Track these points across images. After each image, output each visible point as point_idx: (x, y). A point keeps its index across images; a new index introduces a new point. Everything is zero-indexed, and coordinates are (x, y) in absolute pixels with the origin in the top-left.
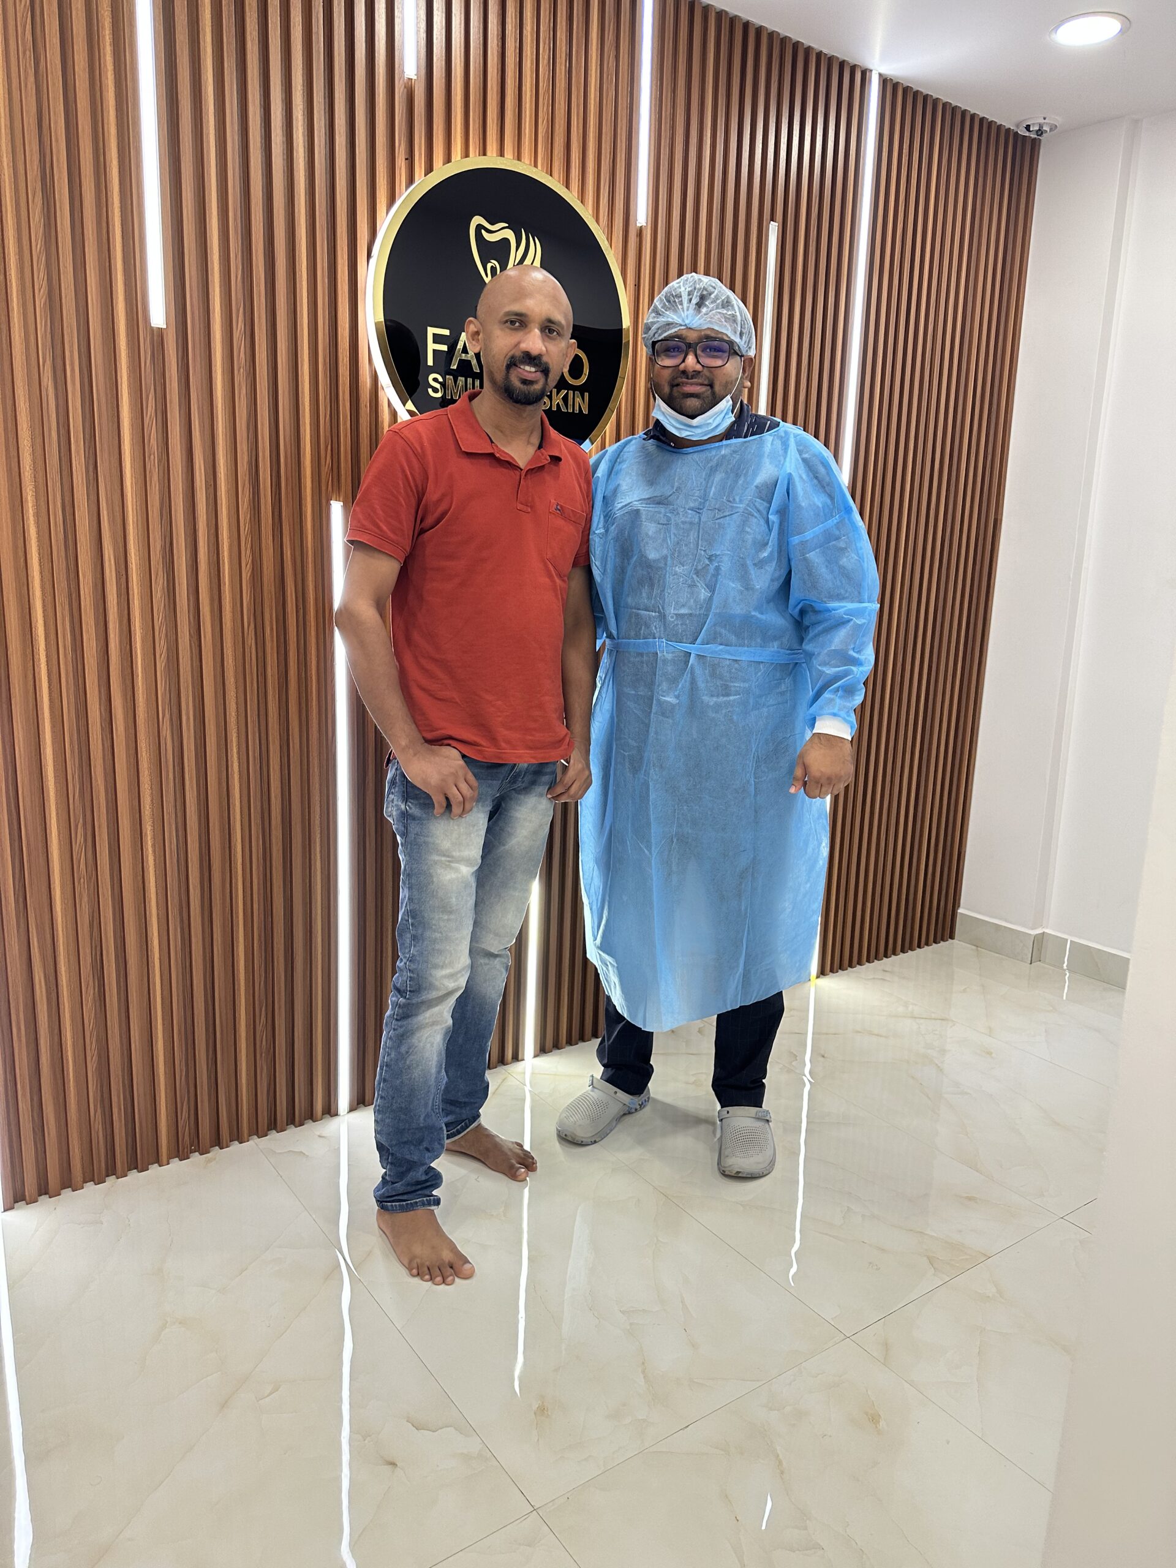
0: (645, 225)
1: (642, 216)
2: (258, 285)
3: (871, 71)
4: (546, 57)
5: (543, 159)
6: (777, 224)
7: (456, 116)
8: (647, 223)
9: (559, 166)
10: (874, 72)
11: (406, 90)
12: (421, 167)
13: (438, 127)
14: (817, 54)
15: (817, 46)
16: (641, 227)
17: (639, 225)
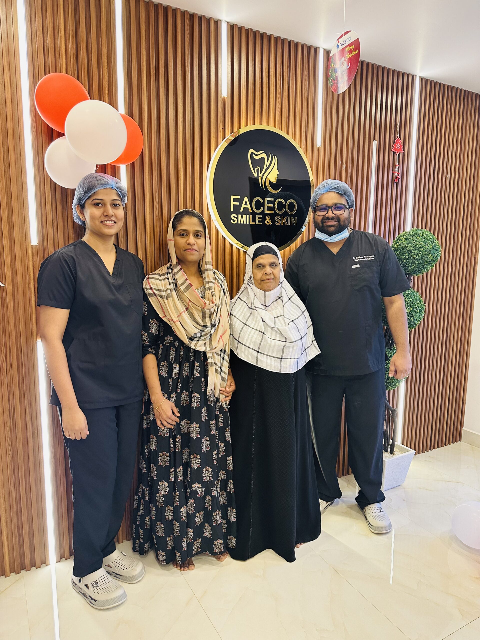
0: (320, 146)
1: (319, 142)
2: (164, 183)
3: (416, 75)
4: (279, 83)
5: (278, 123)
6: (376, 141)
7: (243, 110)
8: (321, 146)
9: (285, 125)
10: (417, 76)
11: (222, 101)
12: (228, 131)
13: (235, 115)
14: (392, 71)
15: (392, 68)
16: (319, 147)
17: (318, 146)
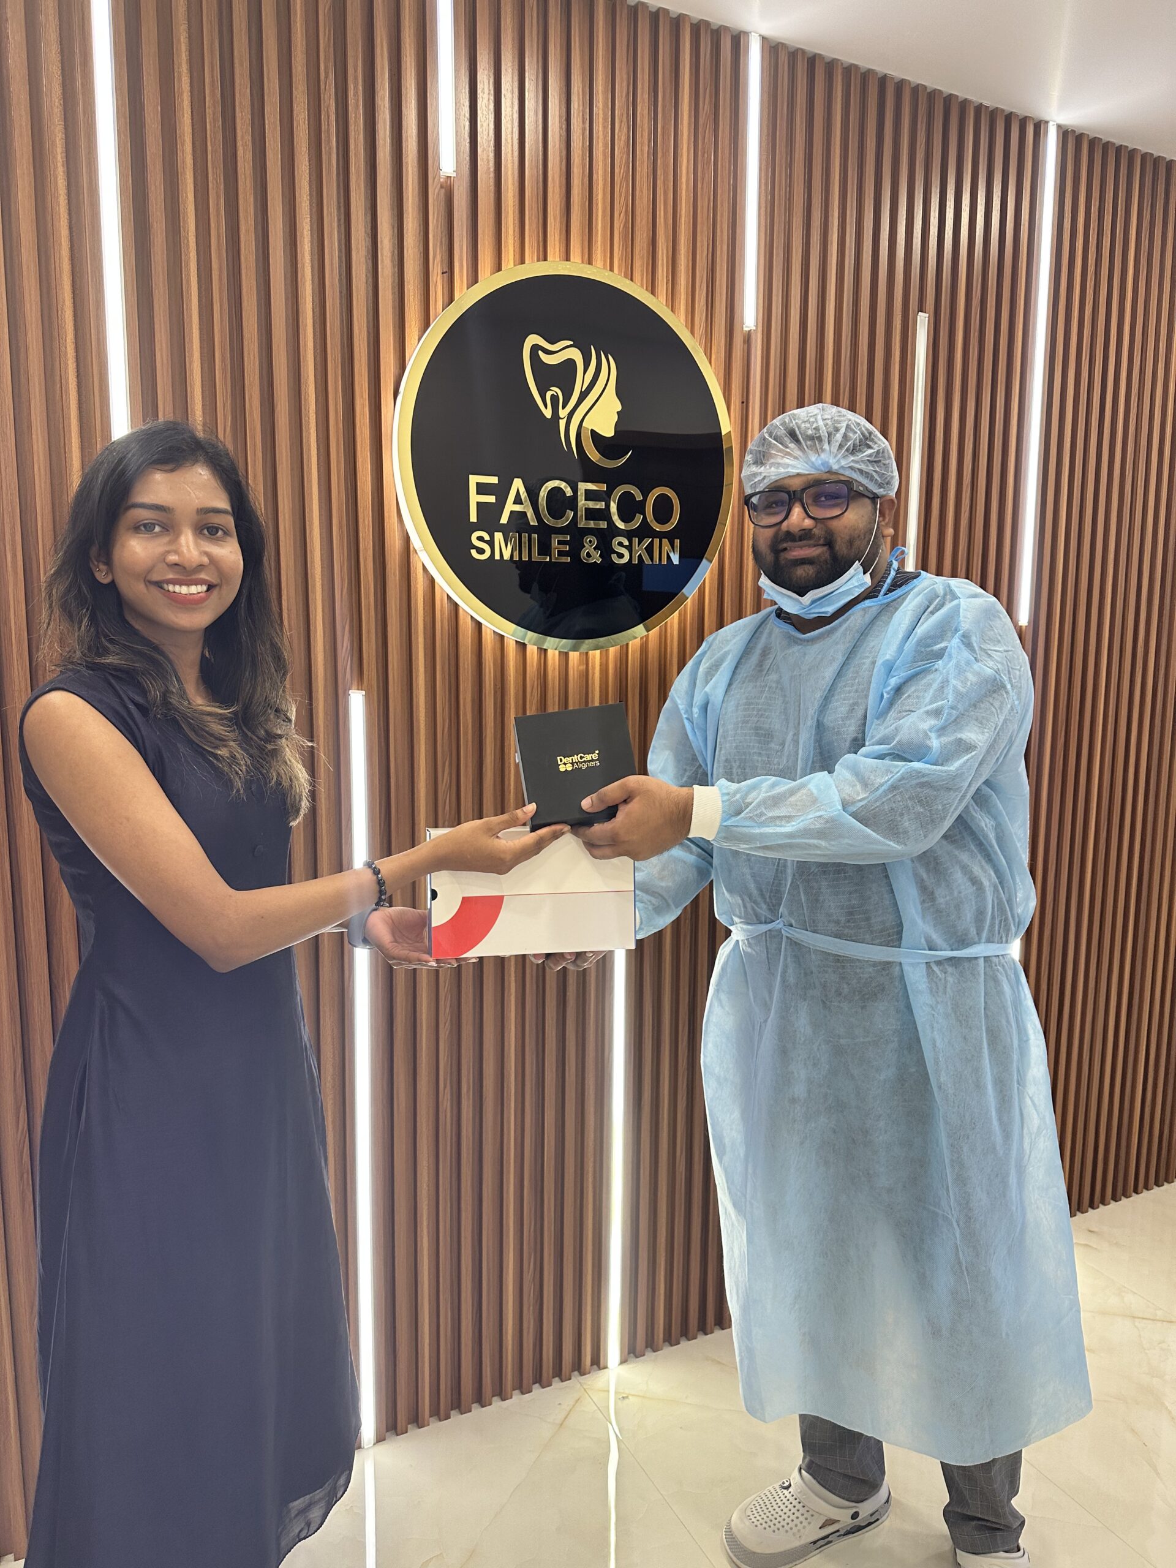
0: (754, 328)
1: (750, 317)
2: (253, 437)
3: (1047, 122)
4: (623, 138)
5: (620, 259)
6: (927, 315)
7: (507, 217)
8: (756, 326)
9: (642, 266)
10: (1051, 124)
11: (443, 191)
12: (462, 281)
13: (484, 231)
14: (975, 107)
15: (975, 98)
16: (750, 331)
17: (746, 329)
